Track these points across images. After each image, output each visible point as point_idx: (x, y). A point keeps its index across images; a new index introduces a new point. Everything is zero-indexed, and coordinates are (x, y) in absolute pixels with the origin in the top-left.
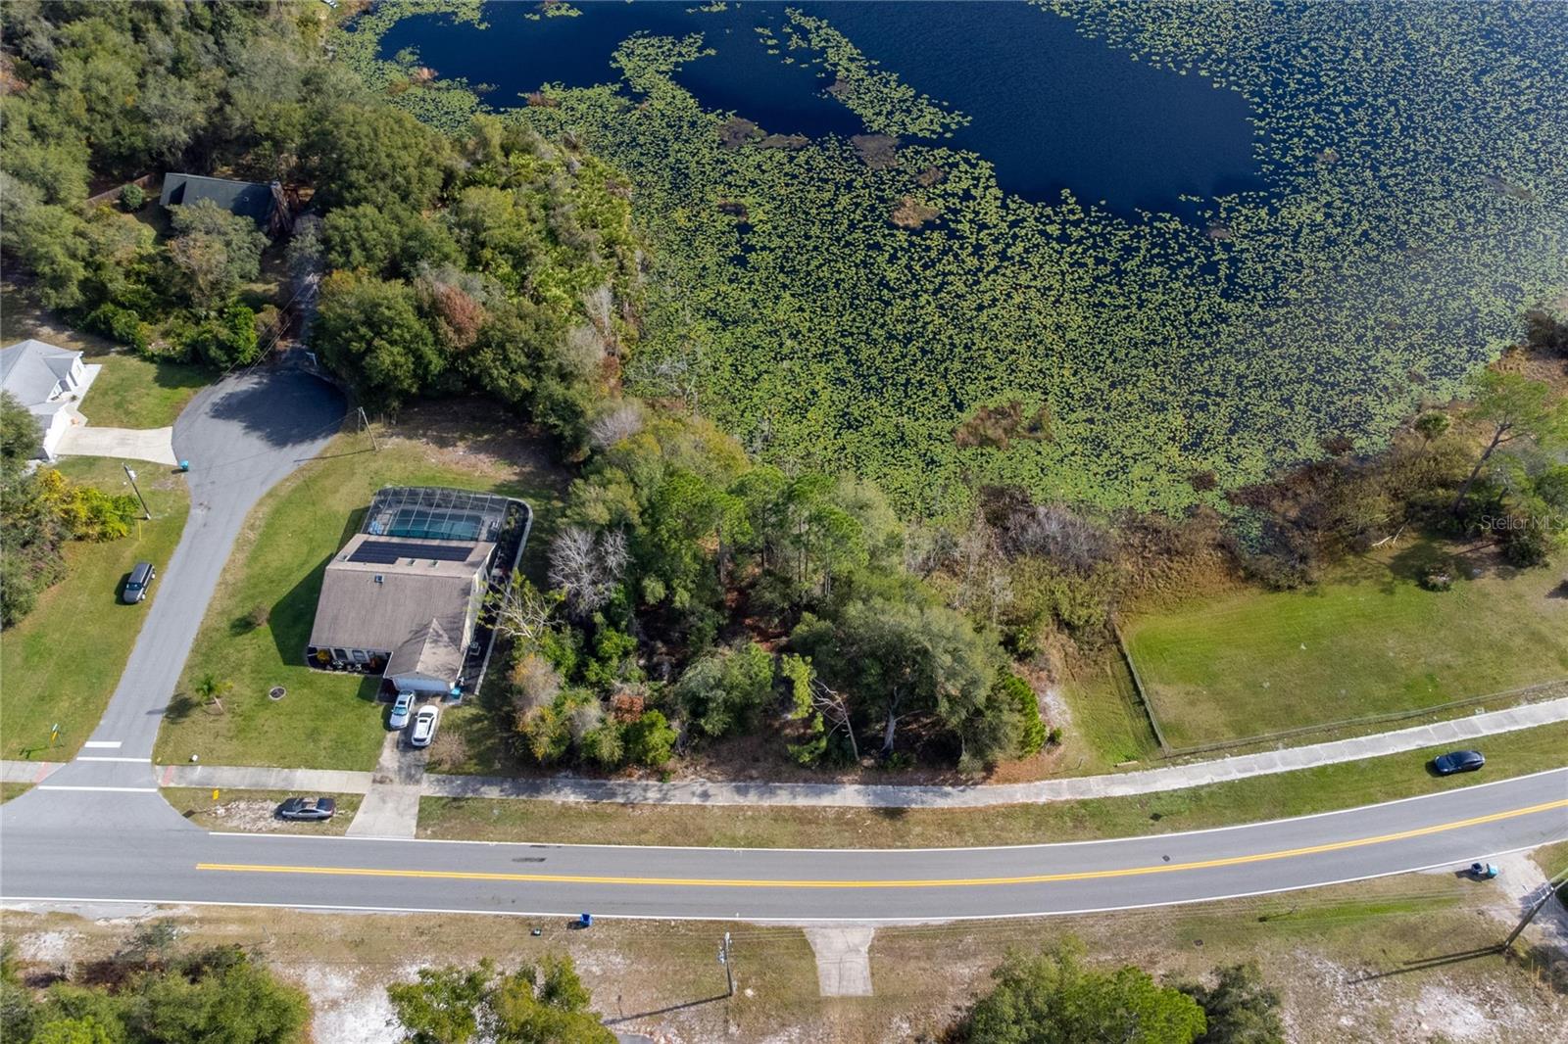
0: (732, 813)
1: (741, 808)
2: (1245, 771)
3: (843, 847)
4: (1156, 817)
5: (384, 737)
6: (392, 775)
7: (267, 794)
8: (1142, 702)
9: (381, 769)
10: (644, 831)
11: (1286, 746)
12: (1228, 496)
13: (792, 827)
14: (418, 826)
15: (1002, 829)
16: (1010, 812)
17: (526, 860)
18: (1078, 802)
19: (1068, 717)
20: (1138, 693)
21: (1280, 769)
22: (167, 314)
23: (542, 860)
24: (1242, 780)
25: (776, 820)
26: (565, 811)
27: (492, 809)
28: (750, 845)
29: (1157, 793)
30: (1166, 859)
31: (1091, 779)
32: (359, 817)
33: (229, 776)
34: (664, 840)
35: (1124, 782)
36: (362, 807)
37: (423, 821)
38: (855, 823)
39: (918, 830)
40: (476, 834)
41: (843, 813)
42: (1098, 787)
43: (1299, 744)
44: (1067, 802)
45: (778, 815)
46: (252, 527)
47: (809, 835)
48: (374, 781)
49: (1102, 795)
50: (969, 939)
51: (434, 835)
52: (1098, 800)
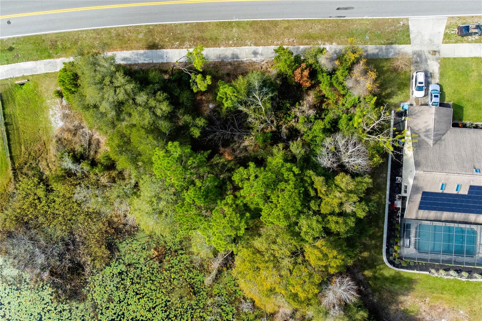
0: (240, 42)
1: (236, 45)
3: (181, 24)
4: (11, 49)
5: (440, 79)
6: (430, 56)
8: (6, 124)
9: (437, 59)
10: (287, 28)
13: (207, 35)
14: (408, 27)
15: (95, 38)
17: (346, 9)
18: (53, 58)
19: (51, 112)
20: (7, 131)
23: (338, 9)
25: (216, 38)
26: (330, 39)
27: (370, 39)
28: (230, 23)
29: (8, 64)
30: (9, 22)
32: (442, 29)
34: (275, 24)
35: (25, 70)
36: (442, 37)
37: (406, 30)
38: (174, 39)
39: (141, 36)
40: (376, 23)
41: (180, 44)
44: (59, 57)
45: (215, 42)
47: (199, 30)
48: (439, 52)
49: (39, 62)
51: (398, 21)
52: (41, 59)
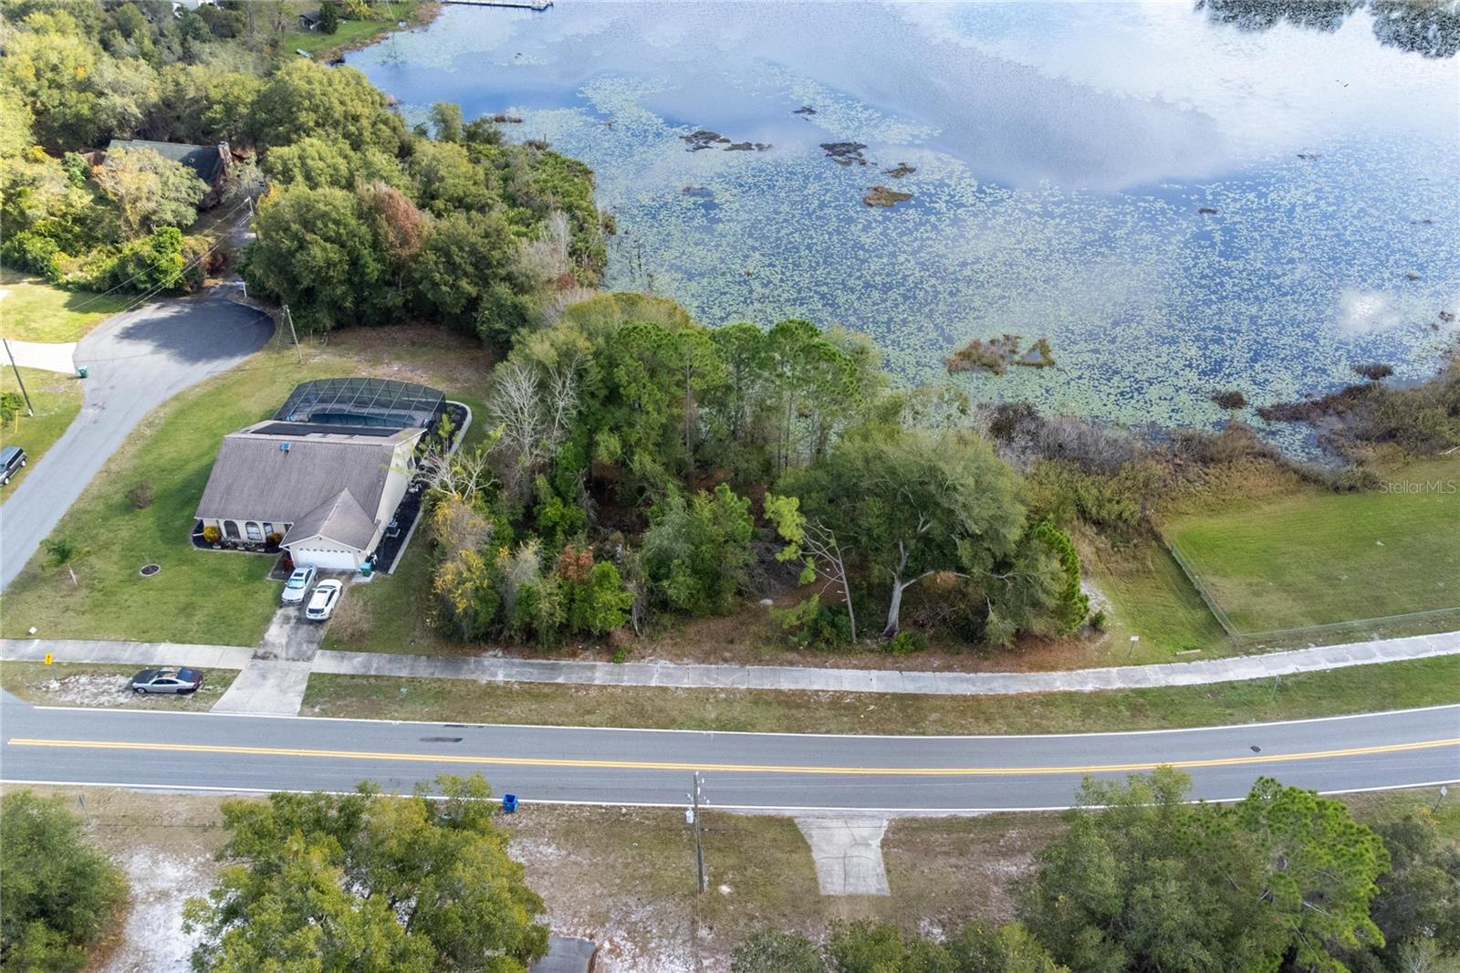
0: (700, 695)
1: (713, 691)
2: (1336, 661)
3: (842, 732)
4: (1234, 706)
5: (274, 613)
6: (277, 651)
7: (119, 669)
8: (1196, 592)
9: (265, 645)
10: (588, 712)
11: (1383, 637)
12: (1262, 413)
13: (779, 711)
14: (304, 702)
15: (1042, 717)
16: (1050, 700)
17: (438, 739)
18: (1133, 690)
19: (1108, 606)
20: (1190, 584)
21: (1380, 659)
22: (89, 248)
23: (458, 740)
24: (1336, 670)
25: (756, 703)
26: (491, 691)
27: (399, 688)
28: (723, 728)
29: (1230, 682)
30: (1256, 749)
31: (1147, 668)
32: (231, 694)
33: (71, 650)
34: (613, 721)
35: (1187, 671)
36: (236, 683)
37: (309, 699)
38: (856, 708)
39: (935, 716)
40: (377, 712)
41: (840, 698)
42: (1154, 676)
43: (1398, 634)
44: (1120, 690)
45: (758, 698)
46: (150, 425)
47: (798, 720)
48: (255, 657)
49: (1163, 683)
50: (1013, 833)
51: (324, 713)
52: (1160, 689)
